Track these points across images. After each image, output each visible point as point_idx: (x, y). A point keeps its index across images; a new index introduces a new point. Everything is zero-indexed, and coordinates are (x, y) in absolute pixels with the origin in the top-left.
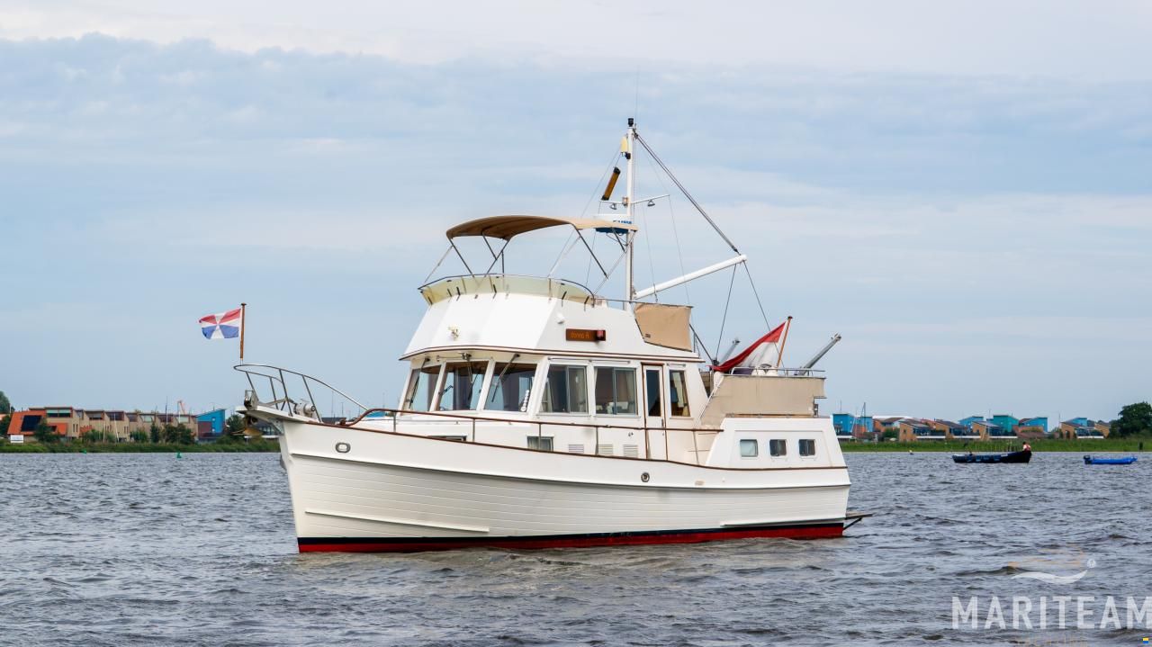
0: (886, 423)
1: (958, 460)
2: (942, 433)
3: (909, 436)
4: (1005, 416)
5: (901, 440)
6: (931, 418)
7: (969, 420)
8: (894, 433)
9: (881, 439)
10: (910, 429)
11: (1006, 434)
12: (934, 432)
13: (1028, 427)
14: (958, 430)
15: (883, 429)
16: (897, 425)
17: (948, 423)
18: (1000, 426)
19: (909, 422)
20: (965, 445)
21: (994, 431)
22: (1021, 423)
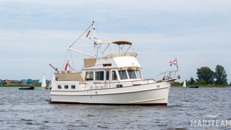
0: (4, 81)
1: (20, 89)
2: (16, 83)
3: (9, 84)
4: (30, 80)
5: (7, 85)
6: (14, 80)
7: (22, 80)
8: (6, 83)
9: (3, 84)
10: (9, 82)
11: (30, 83)
12: (15, 83)
13: (35, 82)
14: (20, 82)
15: (3, 82)
16: (6, 81)
17: (18, 81)
18: (29, 81)
19: (9, 81)
20: (22, 86)
21: (28, 83)
22: (34, 81)
